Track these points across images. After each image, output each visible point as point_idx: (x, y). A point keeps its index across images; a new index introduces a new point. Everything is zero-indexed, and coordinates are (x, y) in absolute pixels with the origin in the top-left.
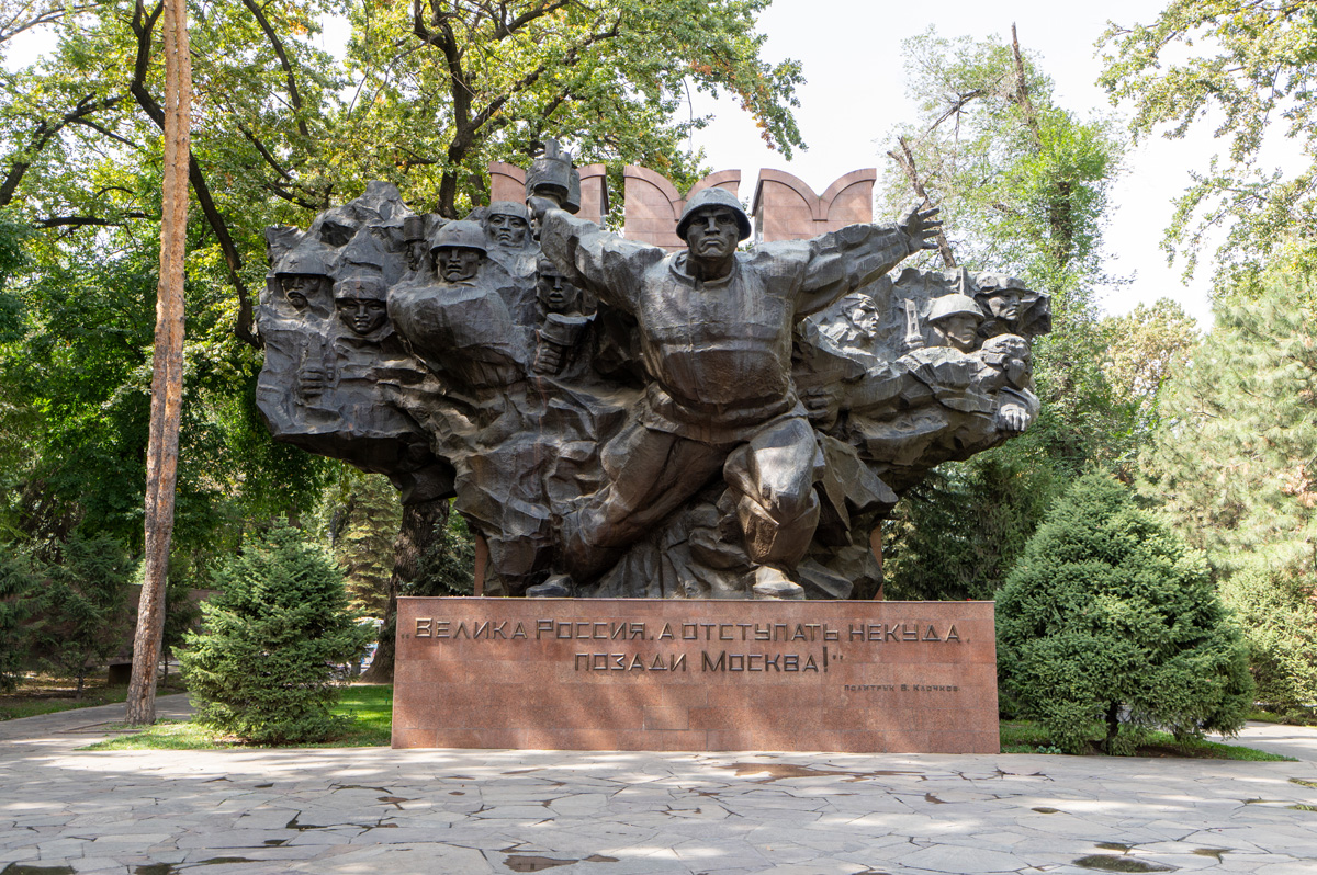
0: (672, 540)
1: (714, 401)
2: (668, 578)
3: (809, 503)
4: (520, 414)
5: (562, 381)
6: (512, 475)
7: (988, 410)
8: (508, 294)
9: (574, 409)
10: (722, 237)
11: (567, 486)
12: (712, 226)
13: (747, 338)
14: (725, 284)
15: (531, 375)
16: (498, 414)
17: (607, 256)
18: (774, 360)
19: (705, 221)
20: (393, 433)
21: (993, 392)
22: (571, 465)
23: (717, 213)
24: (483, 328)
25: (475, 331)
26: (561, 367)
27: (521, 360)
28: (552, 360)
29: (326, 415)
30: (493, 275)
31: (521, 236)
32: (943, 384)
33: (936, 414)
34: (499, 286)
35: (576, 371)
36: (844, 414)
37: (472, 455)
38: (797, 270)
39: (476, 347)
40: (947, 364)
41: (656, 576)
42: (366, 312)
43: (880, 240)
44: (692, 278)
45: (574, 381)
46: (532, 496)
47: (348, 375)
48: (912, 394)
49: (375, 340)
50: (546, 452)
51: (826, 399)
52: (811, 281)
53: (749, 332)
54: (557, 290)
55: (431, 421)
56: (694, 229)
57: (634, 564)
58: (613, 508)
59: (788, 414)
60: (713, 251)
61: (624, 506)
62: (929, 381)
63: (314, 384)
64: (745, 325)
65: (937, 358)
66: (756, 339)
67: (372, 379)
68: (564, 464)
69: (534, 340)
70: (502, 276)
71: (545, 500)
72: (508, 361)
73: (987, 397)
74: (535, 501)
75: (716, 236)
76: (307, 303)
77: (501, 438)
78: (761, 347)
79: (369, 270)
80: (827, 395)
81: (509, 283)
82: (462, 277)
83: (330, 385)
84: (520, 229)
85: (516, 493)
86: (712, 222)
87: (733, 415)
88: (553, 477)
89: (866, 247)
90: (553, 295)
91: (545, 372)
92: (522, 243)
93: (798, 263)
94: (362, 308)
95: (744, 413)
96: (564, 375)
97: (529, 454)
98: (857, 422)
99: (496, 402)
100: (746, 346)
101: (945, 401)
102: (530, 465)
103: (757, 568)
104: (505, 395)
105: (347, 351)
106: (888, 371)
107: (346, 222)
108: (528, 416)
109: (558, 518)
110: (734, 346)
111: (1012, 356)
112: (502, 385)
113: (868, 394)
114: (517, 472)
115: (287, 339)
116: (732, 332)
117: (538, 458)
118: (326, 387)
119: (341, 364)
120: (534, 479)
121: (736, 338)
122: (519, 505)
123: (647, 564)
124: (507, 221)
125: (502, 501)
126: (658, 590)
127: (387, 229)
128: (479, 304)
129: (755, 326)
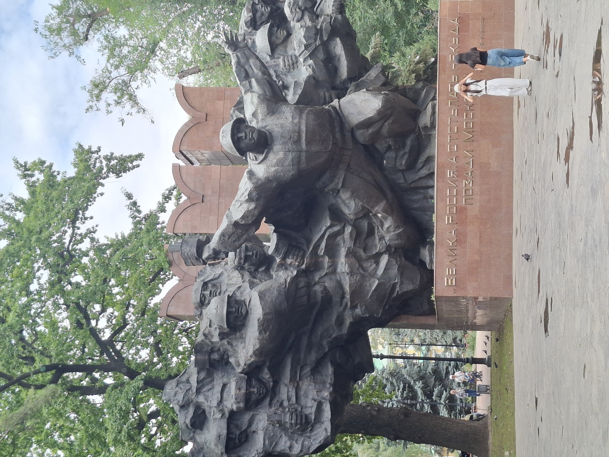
0: (402, 181)
1: (331, 143)
2: (424, 183)
4: (326, 274)
5: (308, 248)
6: (363, 276)
7: (329, 18)
8: (252, 285)
9: (326, 237)
10: (248, 131)
11: (370, 244)
12: (242, 135)
13: (300, 123)
15: (304, 266)
16: (325, 288)
17: (250, 199)
18: (311, 110)
19: (240, 139)
20: (330, 370)
21: (318, 17)
22: (358, 241)
23: (236, 132)
24: (276, 292)
25: (277, 298)
26: (300, 249)
27: (295, 273)
28: (296, 253)
30: (241, 293)
31: (214, 285)
32: (316, 40)
33: (332, 44)
34: (249, 289)
35: (302, 240)
36: (334, 88)
37: (349, 304)
38: (263, 99)
39: (287, 297)
40: (304, 37)
41: (422, 191)
42: (254, 387)
43: (243, 61)
44: (266, 150)
45: (309, 242)
46: (375, 265)
47: (294, 399)
48: (321, 55)
49: (271, 384)
50: (350, 256)
51: (327, 94)
52: (268, 93)
53: (296, 121)
54: (253, 254)
55: (325, 343)
56: (243, 145)
57: (416, 206)
58: (385, 211)
60: (255, 136)
61: (382, 205)
62: (313, 47)
63: (299, 418)
64: (293, 122)
65: (300, 42)
66: (300, 118)
67: (296, 385)
68: (357, 245)
69: (283, 266)
70: (242, 289)
71: (377, 257)
72: (295, 279)
73: (321, 20)
74: (377, 263)
75: (248, 133)
76: (245, 430)
77: (340, 285)
78: (304, 116)
79: (226, 390)
80: (325, 94)
81: (247, 285)
82: (244, 307)
83: (299, 409)
84: (210, 285)
85: (373, 275)
86: (240, 135)
87: (338, 136)
88: (365, 250)
89: (247, 67)
90: (256, 256)
91: (303, 258)
92: (218, 284)
94: (251, 390)
95: (337, 129)
96: (305, 248)
97: (350, 266)
98: (338, 82)
99: (318, 288)
100: (303, 122)
101: (325, 38)
102: (357, 265)
103: (419, 127)
104: (315, 284)
105: (278, 401)
106: (309, 66)
107: (191, 410)
108: (328, 268)
109: (388, 249)
110: (303, 128)
111: (298, 5)
112: (309, 286)
113: (322, 76)
114: (361, 273)
115: (269, 438)
116: (297, 128)
117: (353, 260)
118: (301, 412)
119: (286, 404)
120: (365, 265)
121: (300, 127)
122: (380, 272)
123: (415, 197)
124: (205, 292)
125: (377, 282)
126: (430, 191)
127: (198, 382)
128: (262, 296)
129: (293, 118)
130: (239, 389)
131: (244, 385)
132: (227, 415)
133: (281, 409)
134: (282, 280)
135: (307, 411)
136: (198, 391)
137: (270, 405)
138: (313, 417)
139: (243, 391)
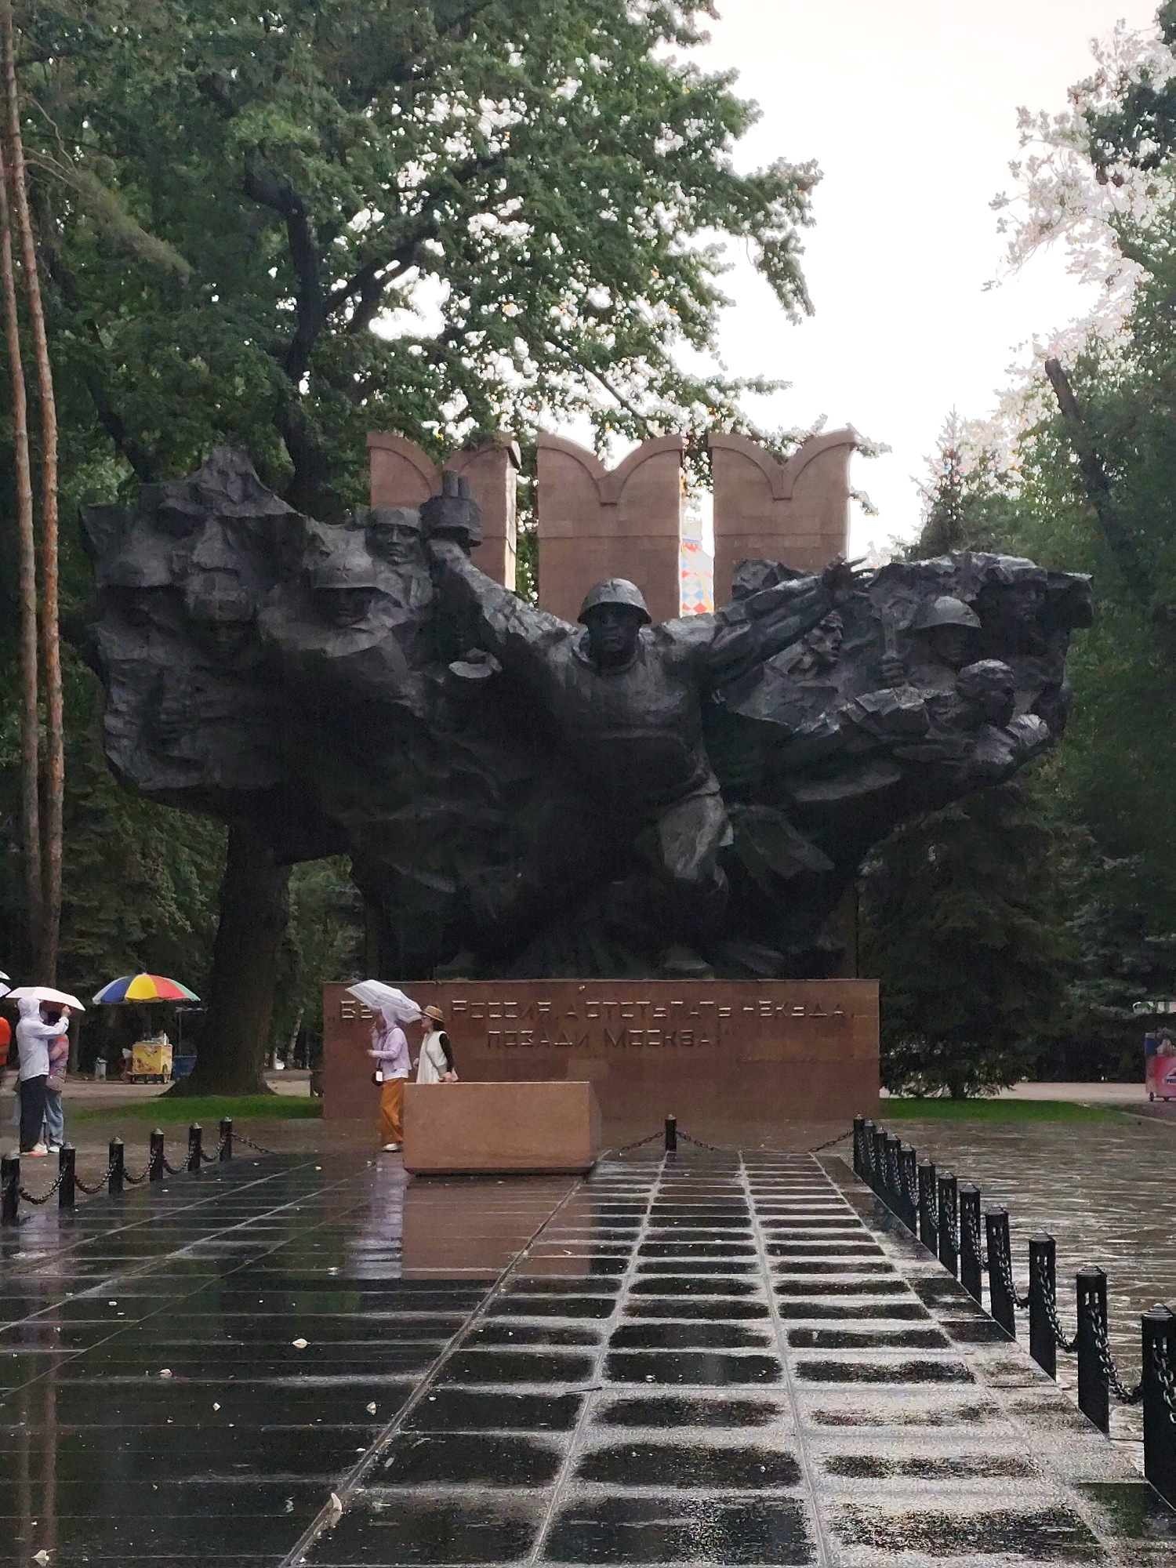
0: (586, 917)
2: (584, 957)
3: (714, 884)
4: (421, 774)
5: (467, 739)
6: (414, 846)
7: (958, 755)
9: (481, 773)
10: (621, 630)
11: (473, 857)
12: (610, 623)
13: (648, 726)
14: (627, 671)
15: (432, 731)
18: (677, 743)
19: (603, 617)
20: (266, 783)
23: (616, 610)
24: (379, 680)
29: (185, 764)
30: (383, 610)
32: (893, 733)
33: (886, 767)
35: (481, 728)
36: (771, 778)
37: (368, 820)
38: (700, 652)
41: (572, 953)
42: (227, 635)
43: (797, 601)
44: (596, 665)
46: (436, 868)
47: (209, 714)
49: (237, 669)
50: (452, 821)
52: (715, 659)
53: (650, 718)
56: (594, 623)
57: (549, 942)
58: (525, 885)
59: (696, 793)
60: (612, 646)
63: (171, 727)
64: (648, 712)
65: (887, 703)
66: (658, 726)
67: (237, 716)
68: (471, 833)
71: (450, 872)
72: (407, 714)
74: (441, 872)
75: (615, 631)
76: (150, 621)
77: (400, 802)
78: (663, 733)
79: (226, 579)
81: (403, 619)
82: (350, 621)
83: (190, 726)
84: (412, 540)
85: (417, 865)
86: (610, 618)
88: (462, 848)
89: (781, 611)
91: (447, 728)
92: (415, 556)
93: (703, 643)
94: (223, 631)
96: (468, 731)
97: (431, 821)
98: (789, 785)
100: (650, 733)
102: (434, 834)
104: (403, 753)
105: (205, 682)
107: (191, 509)
108: (430, 777)
109: (464, 892)
110: (638, 733)
111: (990, 689)
113: (797, 753)
114: (420, 840)
115: (133, 670)
116: (636, 721)
117: (442, 826)
118: (184, 730)
119: (200, 698)
120: (438, 849)
121: (638, 726)
123: (562, 941)
124: (395, 532)
125: (406, 872)
126: (573, 970)
127: (242, 520)
128: (372, 653)
129: (656, 713)
130: (220, 608)
131: (228, 616)
132: (177, 584)
133: (189, 689)
134: (404, 690)
135: (185, 741)
136: (224, 521)
137: (199, 668)
138: (175, 753)
139: (217, 615)
